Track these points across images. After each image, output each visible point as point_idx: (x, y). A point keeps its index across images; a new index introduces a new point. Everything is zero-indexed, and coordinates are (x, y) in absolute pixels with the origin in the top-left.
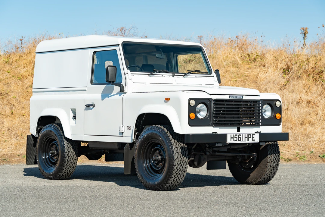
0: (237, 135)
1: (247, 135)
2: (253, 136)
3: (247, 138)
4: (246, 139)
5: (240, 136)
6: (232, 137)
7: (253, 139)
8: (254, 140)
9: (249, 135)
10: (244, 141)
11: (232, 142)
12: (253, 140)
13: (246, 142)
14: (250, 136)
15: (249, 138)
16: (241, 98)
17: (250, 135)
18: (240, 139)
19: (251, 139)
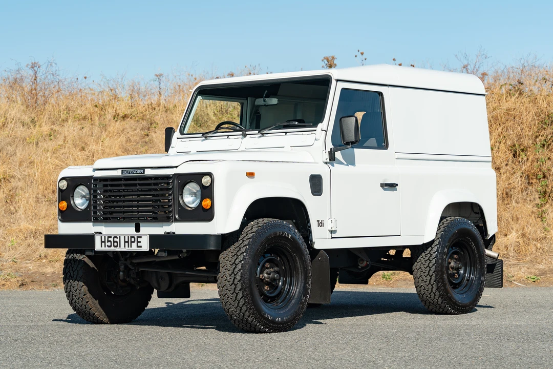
0: (111, 237)
1: (128, 237)
11: (104, 249)
14: (133, 240)
15: (132, 242)
16: (142, 173)
17: (134, 237)
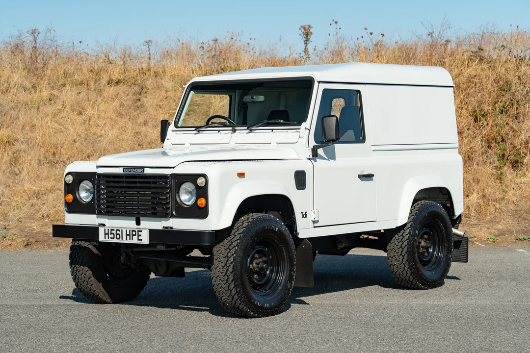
0: (114, 230)
1: (130, 230)
2: (140, 233)
3: (129, 235)
4: (128, 237)
5: (118, 232)
6: (107, 232)
7: (140, 238)
8: (141, 240)
9: (133, 231)
10: (124, 240)
11: (107, 240)
12: (139, 240)
13: (128, 241)
14: (134, 233)
15: (133, 235)
16: (141, 172)
17: (135, 231)
18: (118, 236)
19: (135, 238)
